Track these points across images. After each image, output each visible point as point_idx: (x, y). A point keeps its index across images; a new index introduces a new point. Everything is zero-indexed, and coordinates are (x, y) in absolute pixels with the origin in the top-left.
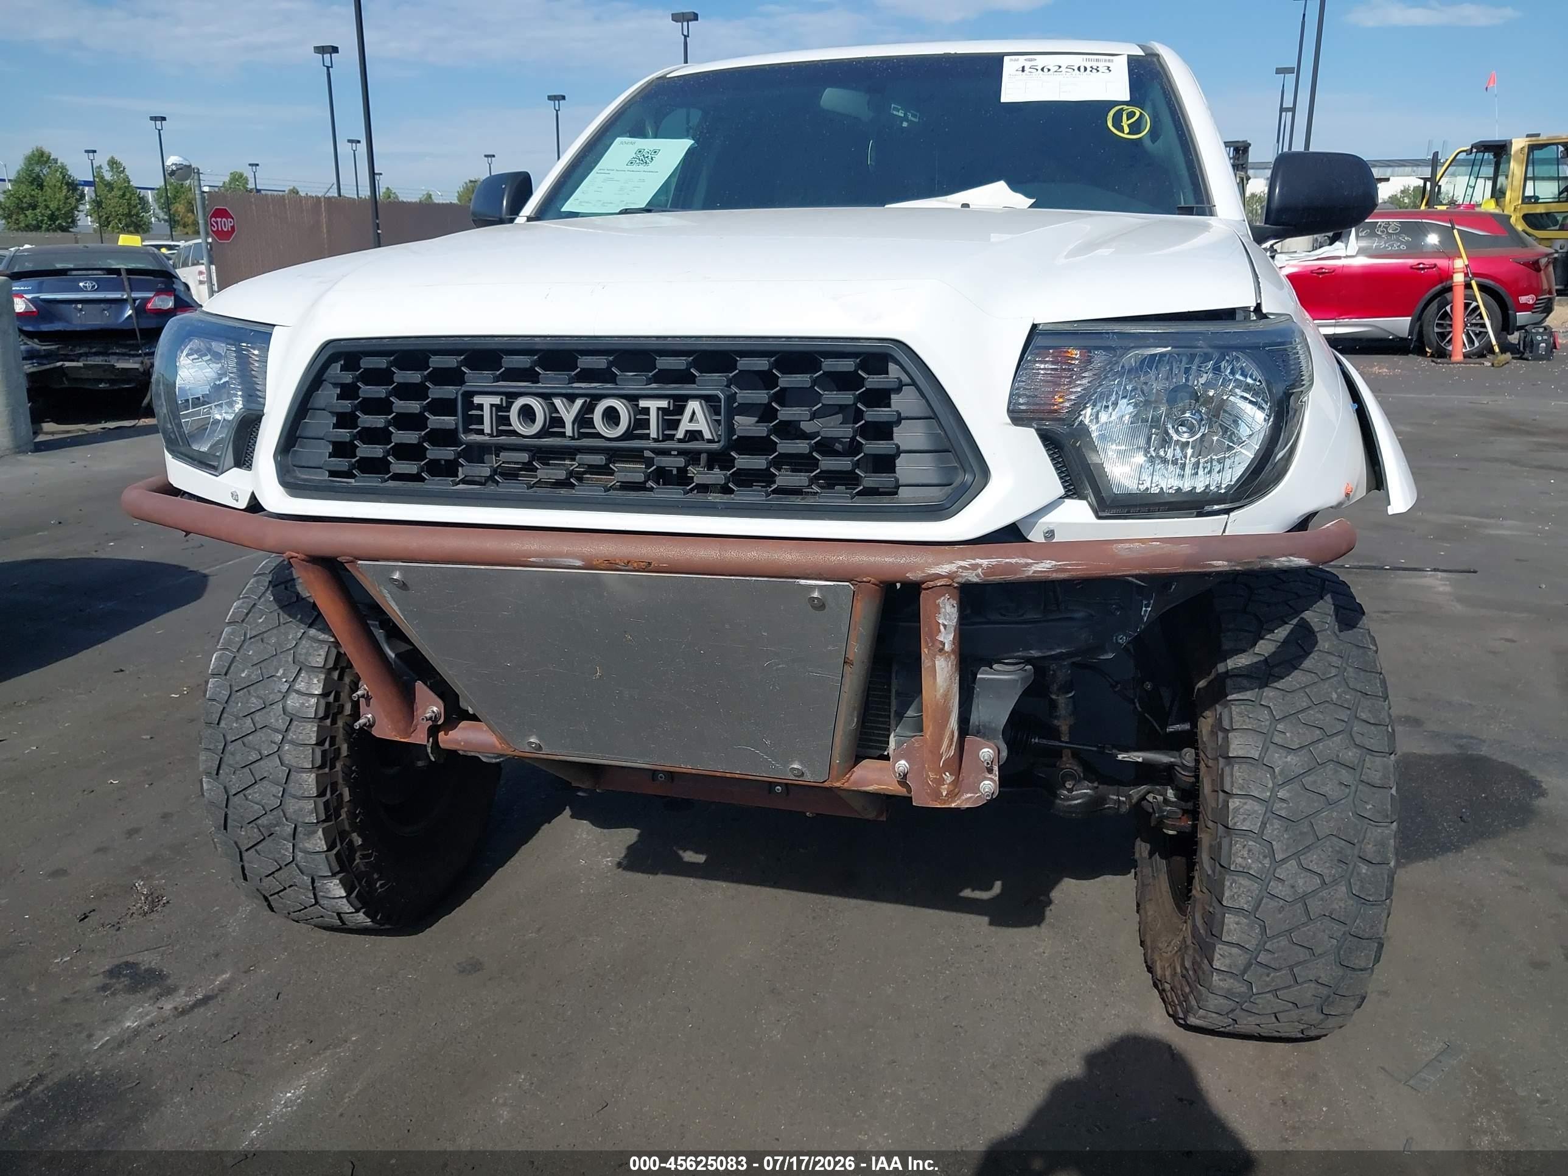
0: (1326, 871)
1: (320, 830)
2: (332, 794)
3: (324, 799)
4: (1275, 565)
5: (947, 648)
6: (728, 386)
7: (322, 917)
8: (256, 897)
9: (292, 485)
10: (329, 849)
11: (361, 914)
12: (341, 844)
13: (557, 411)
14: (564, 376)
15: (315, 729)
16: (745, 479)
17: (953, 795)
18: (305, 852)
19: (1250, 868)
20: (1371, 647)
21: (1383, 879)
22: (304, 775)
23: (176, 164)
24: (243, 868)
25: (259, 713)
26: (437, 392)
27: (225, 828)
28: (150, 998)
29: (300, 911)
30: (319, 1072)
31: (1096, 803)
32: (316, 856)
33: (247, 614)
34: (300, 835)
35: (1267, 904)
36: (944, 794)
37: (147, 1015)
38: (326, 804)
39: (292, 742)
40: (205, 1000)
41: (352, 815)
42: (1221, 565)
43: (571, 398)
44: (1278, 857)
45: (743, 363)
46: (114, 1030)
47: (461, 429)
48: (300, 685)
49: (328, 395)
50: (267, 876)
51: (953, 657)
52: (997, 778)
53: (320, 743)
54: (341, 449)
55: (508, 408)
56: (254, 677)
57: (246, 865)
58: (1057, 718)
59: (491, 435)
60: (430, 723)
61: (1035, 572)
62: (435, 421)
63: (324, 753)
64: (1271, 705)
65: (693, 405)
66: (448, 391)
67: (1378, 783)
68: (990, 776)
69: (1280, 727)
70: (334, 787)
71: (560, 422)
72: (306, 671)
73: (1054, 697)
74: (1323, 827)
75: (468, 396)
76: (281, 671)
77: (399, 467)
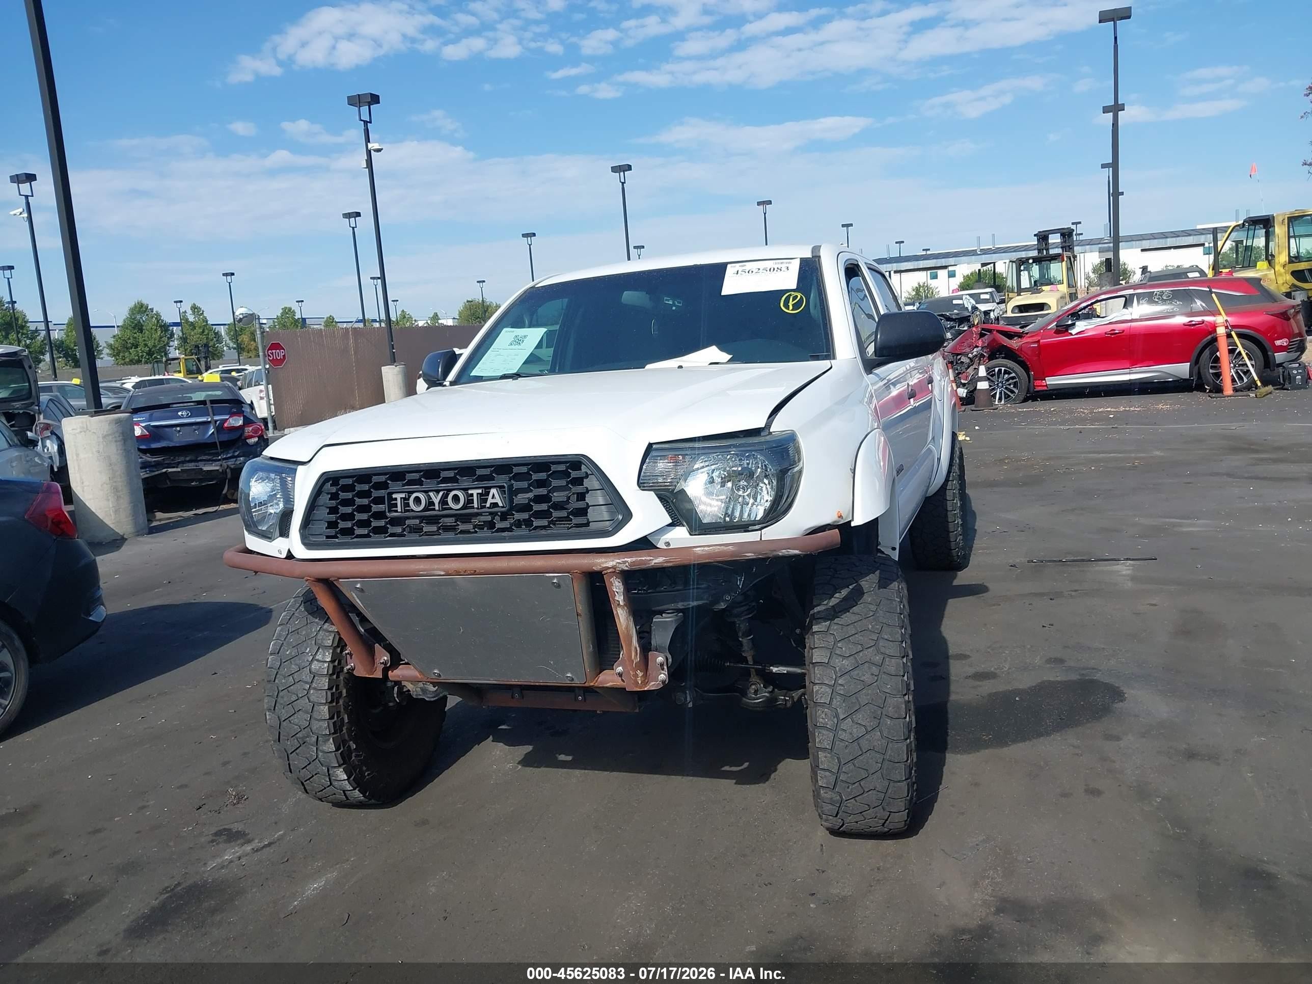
0: (868, 724)
1: (331, 738)
2: (338, 718)
3: (333, 721)
4: (780, 554)
5: (622, 603)
6: (509, 481)
7: (335, 794)
8: (296, 784)
9: (308, 544)
10: (337, 750)
11: (357, 791)
12: (344, 748)
13: (431, 499)
14: (435, 481)
15: (327, 681)
16: (520, 524)
17: (645, 683)
18: (323, 752)
19: (827, 724)
20: (896, 599)
21: (901, 727)
22: (322, 707)
23: (242, 314)
24: (289, 764)
25: (296, 674)
26: (375, 494)
27: (279, 741)
28: (238, 845)
29: (322, 791)
30: (333, 875)
31: (772, 700)
32: (329, 754)
33: (290, 619)
34: (320, 743)
35: (839, 744)
36: (640, 682)
37: (237, 852)
38: (334, 723)
39: (315, 689)
40: (270, 844)
41: (349, 730)
42: (750, 555)
43: (438, 492)
44: (842, 717)
45: (516, 470)
46: (219, 860)
47: (387, 511)
48: (319, 657)
49: (325, 499)
50: (303, 769)
51: (625, 608)
52: (666, 673)
53: (330, 688)
54: (332, 525)
55: (408, 499)
56: (293, 654)
57: (291, 763)
58: (744, 651)
59: (401, 512)
60: (383, 666)
61: (655, 563)
62: (375, 508)
63: (332, 694)
64: (835, 633)
65: (493, 491)
66: (382, 493)
67: (893, 673)
68: (663, 672)
69: (839, 645)
70: (339, 713)
71: (433, 504)
72: (323, 649)
73: (740, 639)
74: (864, 699)
75: (390, 494)
76: (308, 649)
77: (359, 531)
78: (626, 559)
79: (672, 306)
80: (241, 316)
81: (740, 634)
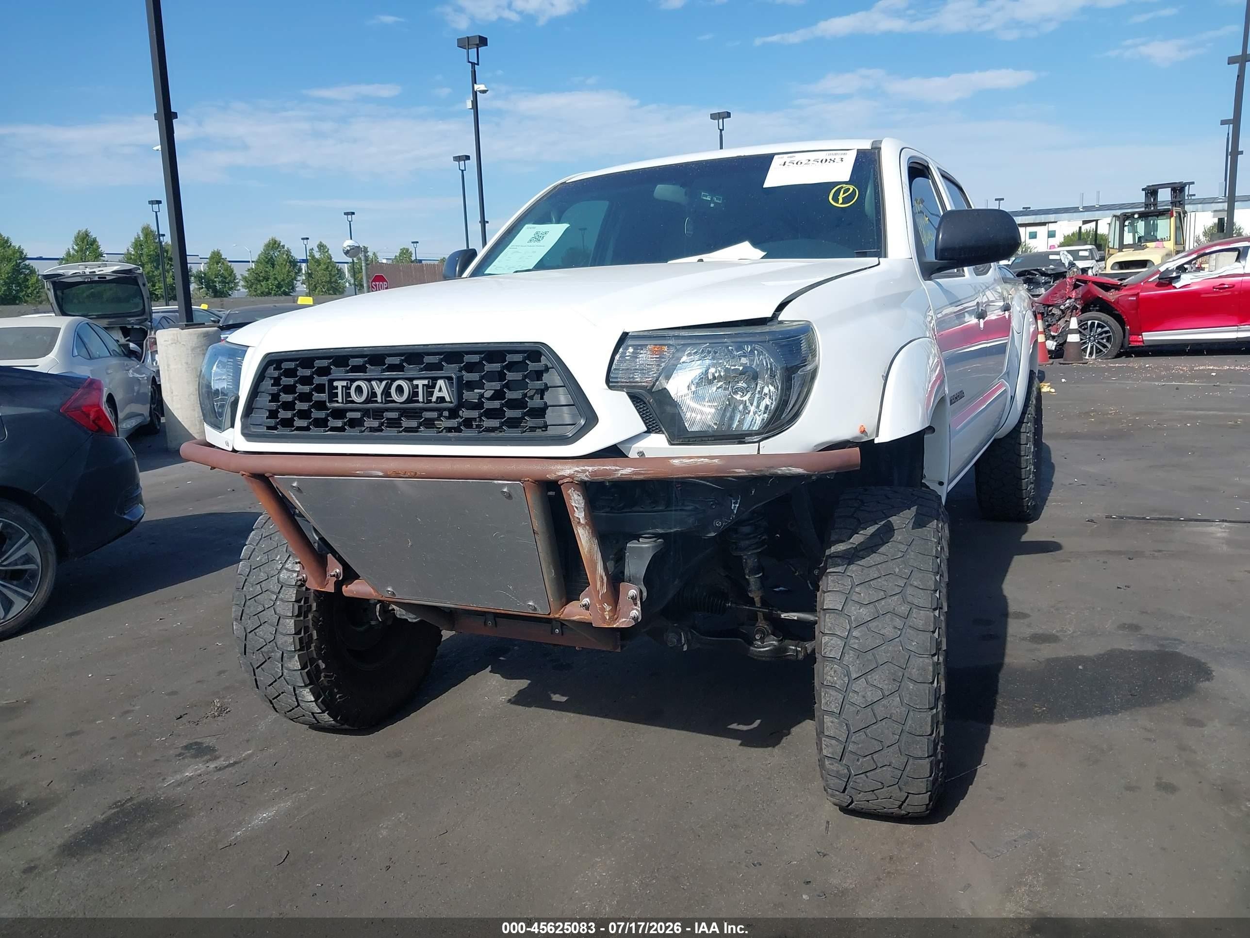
0: (886, 687)
1: (297, 656)
2: (305, 634)
3: (300, 636)
4: (779, 472)
5: (582, 521)
6: (460, 371)
7: (304, 716)
8: (266, 701)
9: (248, 435)
10: (303, 669)
11: (326, 714)
12: (311, 667)
13: (374, 389)
14: (379, 368)
15: (295, 592)
16: (468, 423)
17: (614, 619)
18: (289, 670)
19: (836, 683)
20: (933, 539)
21: (926, 694)
22: (287, 620)
23: (349, 246)
24: (256, 679)
25: (264, 582)
26: (317, 380)
27: (245, 654)
28: (204, 761)
29: (290, 711)
30: (286, 805)
31: (779, 651)
32: (294, 673)
33: (265, 523)
34: (285, 659)
35: (849, 708)
36: (608, 618)
37: (199, 770)
38: (301, 639)
39: (282, 600)
40: (235, 763)
41: (318, 649)
42: (741, 472)
43: (381, 380)
44: (854, 676)
45: (467, 358)
46: (178, 777)
47: (327, 401)
48: (289, 565)
49: (267, 384)
50: (270, 685)
51: (587, 527)
52: (640, 609)
53: (298, 601)
54: (273, 414)
55: (350, 389)
56: (263, 560)
57: (257, 678)
58: (750, 591)
59: (342, 403)
60: (335, 579)
61: (622, 475)
62: (316, 396)
63: (300, 607)
64: (853, 575)
65: (441, 383)
66: (324, 380)
67: (921, 628)
68: (636, 607)
69: (857, 590)
70: (307, 629)
71: (374, 394)
72: (293, 557)
73: (747, 577)
74: (882, 655)
75: (331, 381)
76: (279, 557)
77: (298, 423)
78: (586, 468)
79: (710, 202)
80: (349, 248)
81: (747, 571)
